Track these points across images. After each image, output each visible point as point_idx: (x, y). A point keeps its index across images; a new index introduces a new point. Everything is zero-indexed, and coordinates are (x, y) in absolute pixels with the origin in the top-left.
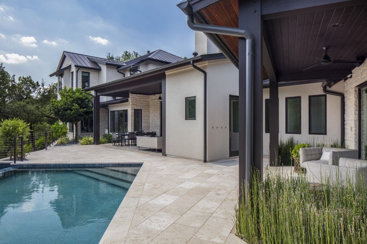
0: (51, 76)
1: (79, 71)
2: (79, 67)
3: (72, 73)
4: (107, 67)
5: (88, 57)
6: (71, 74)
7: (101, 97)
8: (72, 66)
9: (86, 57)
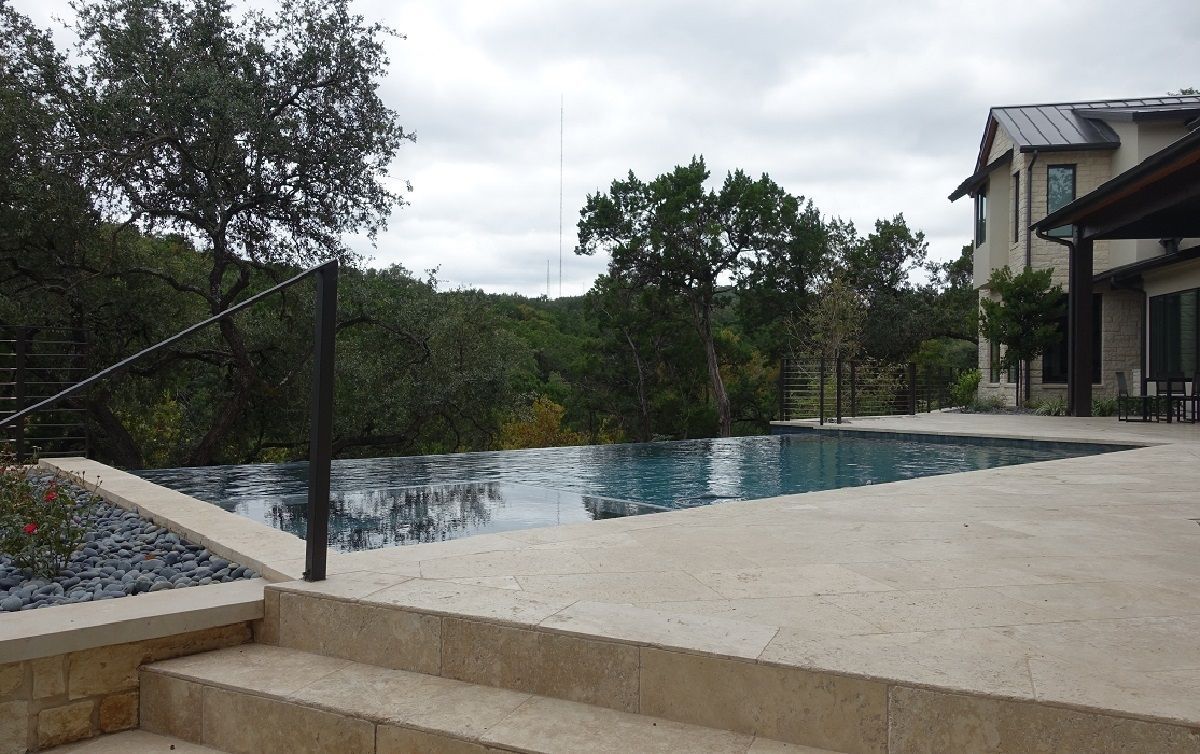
0: (954, 197)
1: (1035, 166)
2: (1036, 152)
3: (1017, 175)
4: (1140, 130)
5: (1076, 107)
6: (1012, 182)
7: (1096, 244)
8: (1015, 154)
9: (1070, 107)
